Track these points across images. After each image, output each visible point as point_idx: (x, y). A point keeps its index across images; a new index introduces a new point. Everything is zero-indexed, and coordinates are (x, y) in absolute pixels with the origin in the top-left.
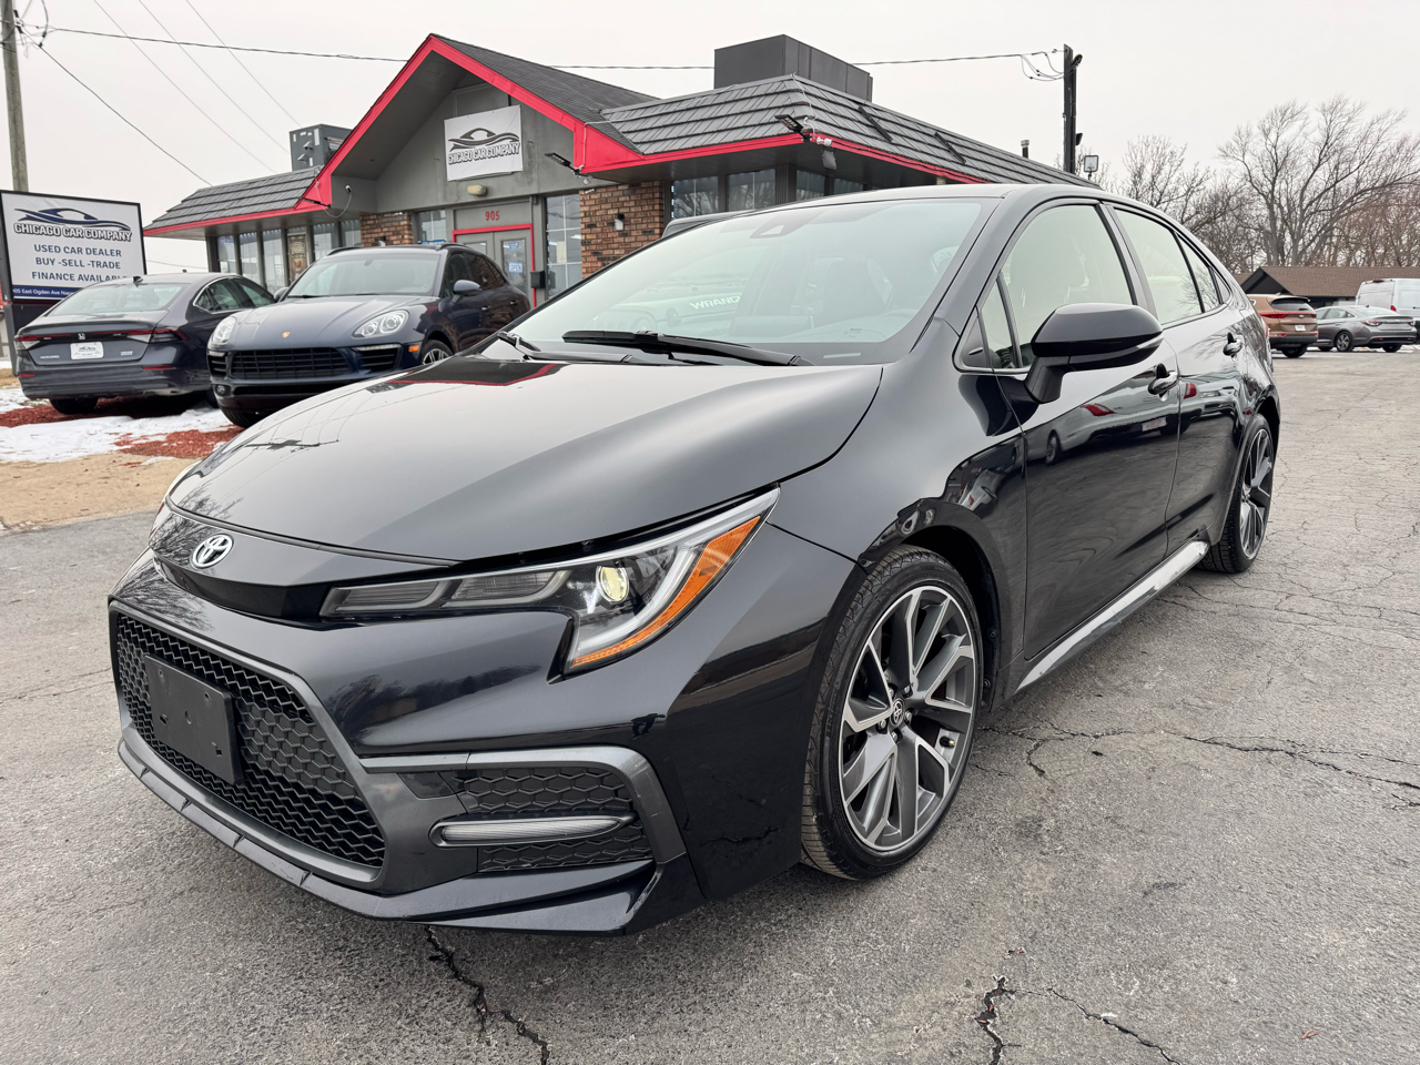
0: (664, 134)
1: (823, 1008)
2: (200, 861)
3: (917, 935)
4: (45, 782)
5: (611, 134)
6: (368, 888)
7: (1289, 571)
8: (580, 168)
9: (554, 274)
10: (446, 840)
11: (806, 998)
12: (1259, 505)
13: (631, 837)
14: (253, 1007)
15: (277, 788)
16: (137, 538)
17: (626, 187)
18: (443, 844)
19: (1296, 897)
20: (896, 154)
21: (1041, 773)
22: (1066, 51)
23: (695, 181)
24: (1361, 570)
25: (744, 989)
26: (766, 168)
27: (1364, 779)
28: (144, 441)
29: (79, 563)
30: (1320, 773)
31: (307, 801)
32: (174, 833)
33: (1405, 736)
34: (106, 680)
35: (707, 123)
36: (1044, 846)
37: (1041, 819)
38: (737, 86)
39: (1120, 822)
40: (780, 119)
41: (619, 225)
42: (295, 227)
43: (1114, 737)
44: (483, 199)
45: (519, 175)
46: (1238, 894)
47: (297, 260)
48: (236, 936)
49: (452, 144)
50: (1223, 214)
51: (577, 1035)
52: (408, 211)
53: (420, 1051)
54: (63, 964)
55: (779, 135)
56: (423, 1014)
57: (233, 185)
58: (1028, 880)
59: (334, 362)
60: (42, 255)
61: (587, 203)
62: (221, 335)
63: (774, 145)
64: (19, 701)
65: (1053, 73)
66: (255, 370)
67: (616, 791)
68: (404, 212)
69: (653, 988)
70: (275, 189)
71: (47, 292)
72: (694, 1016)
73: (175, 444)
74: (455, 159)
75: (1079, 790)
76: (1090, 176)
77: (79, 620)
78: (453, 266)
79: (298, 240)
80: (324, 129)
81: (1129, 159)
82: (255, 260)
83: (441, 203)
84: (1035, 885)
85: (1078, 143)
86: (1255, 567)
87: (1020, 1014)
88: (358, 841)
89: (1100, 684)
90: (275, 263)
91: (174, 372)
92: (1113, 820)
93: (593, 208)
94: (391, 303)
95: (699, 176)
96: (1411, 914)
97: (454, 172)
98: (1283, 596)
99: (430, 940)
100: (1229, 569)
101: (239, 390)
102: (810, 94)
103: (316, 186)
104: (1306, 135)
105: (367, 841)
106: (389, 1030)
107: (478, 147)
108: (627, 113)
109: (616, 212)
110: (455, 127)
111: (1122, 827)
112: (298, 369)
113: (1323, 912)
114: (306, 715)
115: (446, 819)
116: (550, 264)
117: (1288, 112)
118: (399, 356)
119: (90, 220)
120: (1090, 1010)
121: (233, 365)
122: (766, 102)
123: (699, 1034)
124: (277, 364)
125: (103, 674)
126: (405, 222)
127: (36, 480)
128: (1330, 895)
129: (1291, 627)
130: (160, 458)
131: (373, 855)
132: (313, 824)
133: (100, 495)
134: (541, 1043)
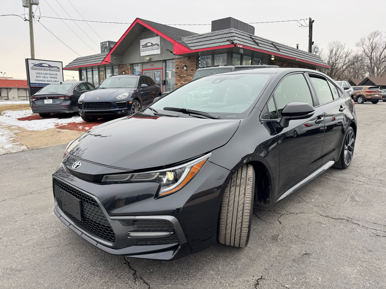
0: (197, 44)
1: (217, 280)
2: (72, 237)
3: (243, 264)
4: (36, 216)
5: (183, 44)
6: (111, 247)
7: (358, 169)
8: (175, 53)
9: (168, 81)
10: (130, 237)
11: (213, 278)
12: (350, 151)
13: (173, 237)
14: (82, 273)
15: (91, 222)
16: (59, 152)
17: (187, 58)
18: (129, 237)
19: (341, 259)
20: (260, 49)
21: (281, 223)
22: (310, 19)
23: (205, 56)
24: (379, 169)
25: (198, 275)
26: (225, 53)
27: (366, 228)
28: (62, 125)
29: (45, 158)
30: (354, 226)
31: (98, 226)
32: (66, 229)
33: (380, 217)
34: (51, 190)
35: (209, 41)
36: (278, 242)
37: (279, 235)
38: (217, 31)
39: (299, 237)
40: (228, 40)
41: (185, 68)
42: (101, 68)
43: (301, 214)
44: (150, 61)
45: (159, 55)
46: (326, 257)
47: (102, 76)
48: (79, 256)
49: (142, 46)
50: (357, 62)
51: (157, 284)
52: (130, 64)
53: (120, 285)
54: (40, 260)
55: (228, 45)
56: (121, 277)
57: (86, 57)
58: (272, 251)
59: (110, 106)
60: (38, 75)
61: (177, 62)
62: (81, 98)
63: (226, 47)
64: (30, 194)
65: (306, 25)
66: (90, 107)
67: (170, 226)
68: (129, 64)
69: (176, 273)
70: (96, 58)
71: (39, 85)
72: (185, 281)
73: (69, 126)
74: (143, 50)
75: (290, 228)
76: (316, 53)
77: (45, 174)
78: (141, 80)
79: (102, 71)
80: (109, 42)
81: (329, 47)
82: (91, 76)
83: (139, 62)
84: (274, 252)
85: (313, 44)
86: (349, 167)
87: (265, 284)
88: (109, 236)
89: (300, 199)
90: (96, 77)
91: (70, 107)
92: (297, 236)
93: (179, 64)
94: (125, 90)
95: (207, 55)
96: (370, 264)
97: (143, 54)
98: (355, 176)
99: (124, 259)
100: (342, 168)
101: (86, 113)
102: (237, 33)
103: (107, 57)
104: (381, 40)
105: (111, 236)
106: (113, 280)
107: (149, 47)
108: (188, 38)
109: (184, 65)
110: (143, 42)
111: (299, 238)
112: (100, 107)
113: (347, 263)
114: (98, 206)
115: (130, 232)
116: (167, 78)
117: (376, 33)
118: (127, 104)
119: (50, 66)
120: (283, 284)
121: (84, 106)
122: (225, 36)
123: (186, 285)
124: (95, 106)
125: (50, 188)
126: (130, 67)
127: (35, 135)
128: (350, 259)
129: (355, 185)
130: (66, 130)
131: (113, 239)
132: (99, 231)
133: (51, 140)
134: (148, 285)
